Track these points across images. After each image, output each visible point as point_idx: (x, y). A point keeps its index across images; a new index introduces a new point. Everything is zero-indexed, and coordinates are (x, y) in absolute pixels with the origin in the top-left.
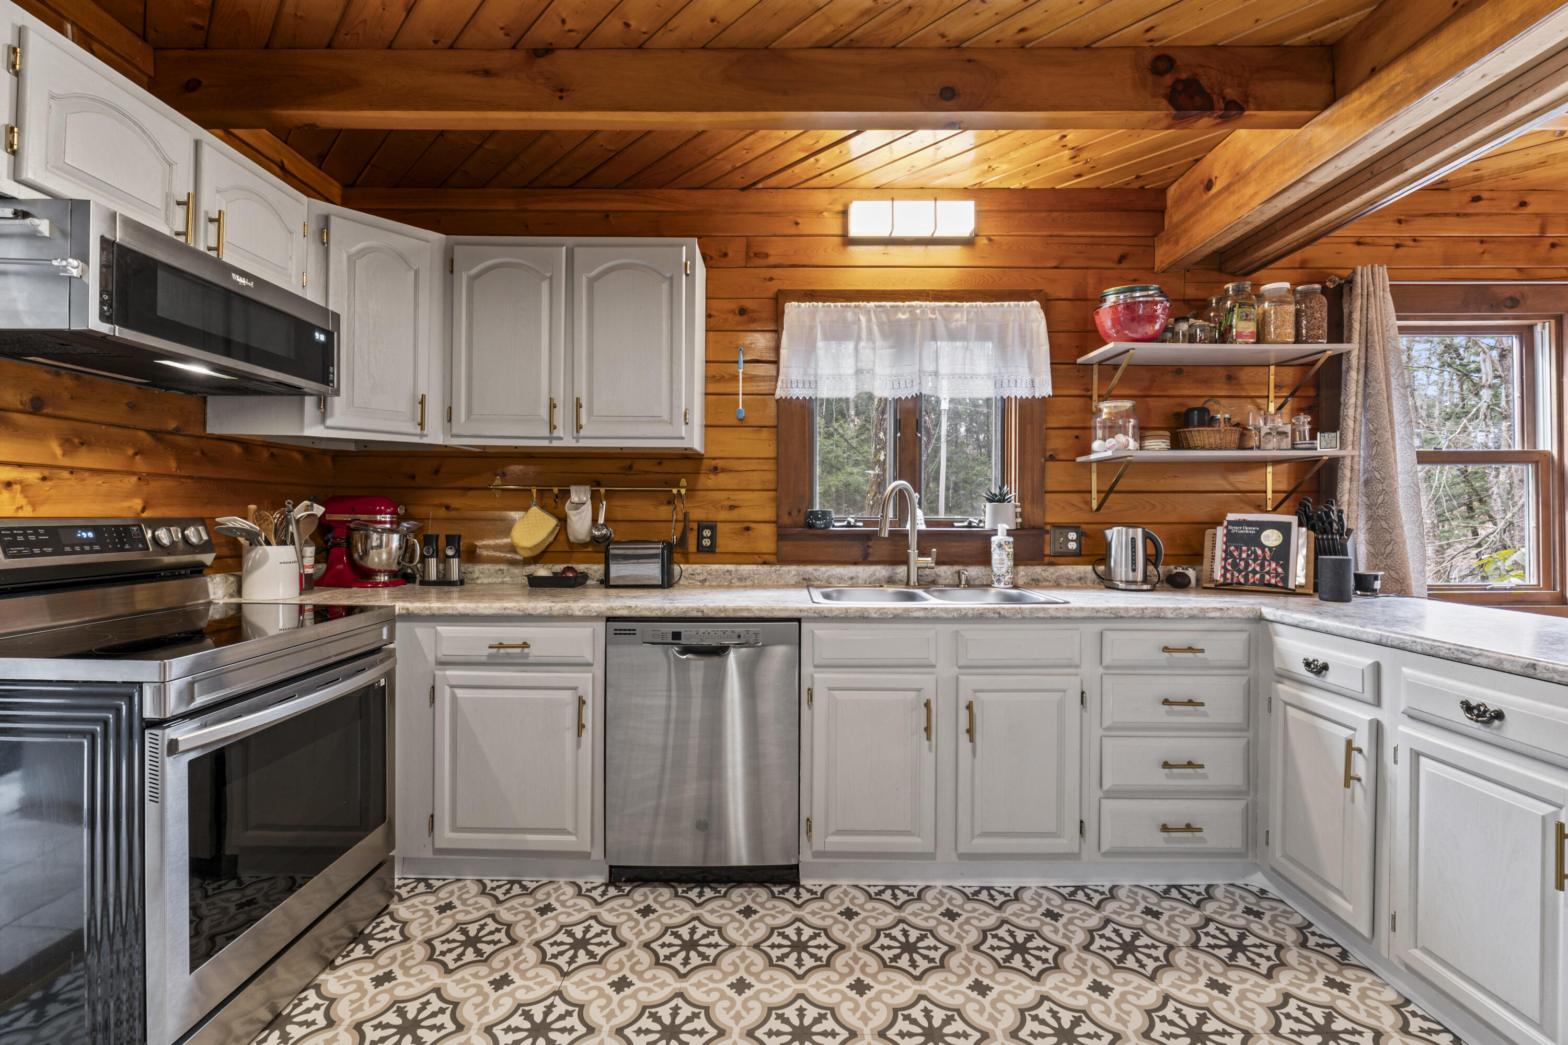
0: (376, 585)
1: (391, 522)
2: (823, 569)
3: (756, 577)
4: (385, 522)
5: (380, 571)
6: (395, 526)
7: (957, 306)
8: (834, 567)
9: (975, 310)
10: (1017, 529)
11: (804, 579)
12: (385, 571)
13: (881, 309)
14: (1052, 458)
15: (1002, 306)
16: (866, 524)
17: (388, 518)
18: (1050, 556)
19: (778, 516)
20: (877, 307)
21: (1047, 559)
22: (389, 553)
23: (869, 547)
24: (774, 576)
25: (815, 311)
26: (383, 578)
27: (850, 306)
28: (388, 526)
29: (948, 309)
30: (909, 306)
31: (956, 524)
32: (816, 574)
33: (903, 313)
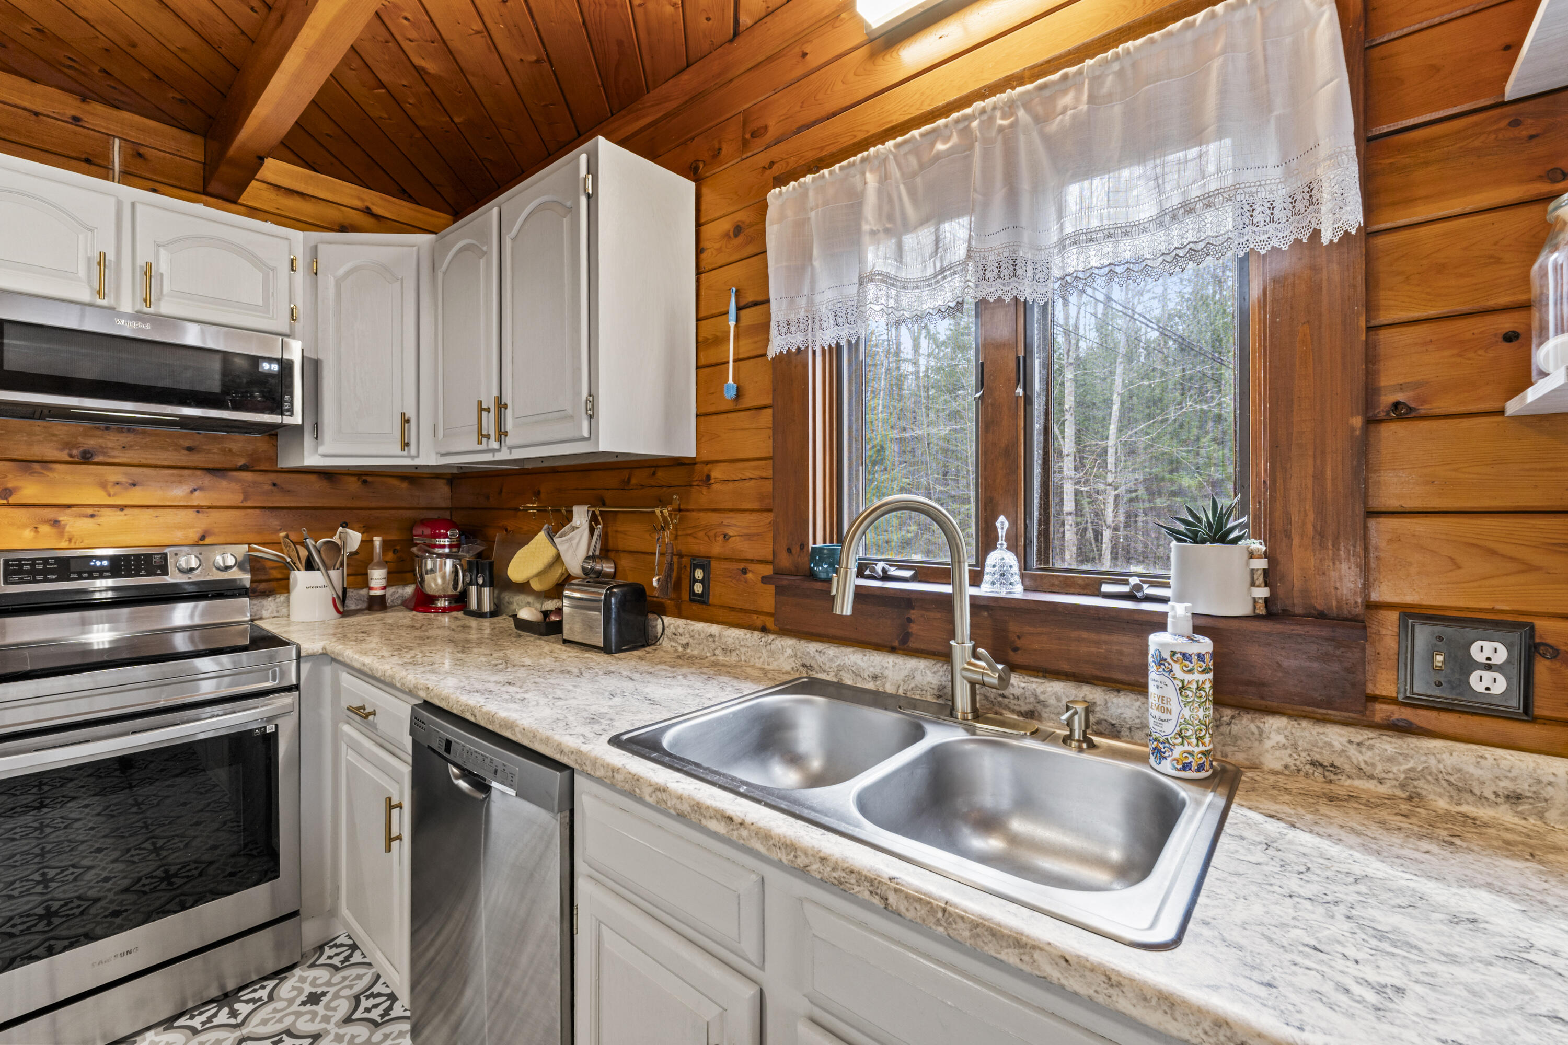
0: (437, 611)
1: (450, 546)
2: (832, 651)
3: (743, 650)
4: (443, 547)
5: (440, 597)
6: (454, 550)
7: (1065, 77)
8: (849, 650)
9: (1116, 67)
10: (1255, 617)
11: (804, 665)
12: (445, 596)
13: (906, 148)
14: (1400, 411)
15: (1191, 25)
16: (923, 573)
17: (446, 542)
18: (1393, 701)
19: (774, 554)
20: (897, 146)
21: (1381, 711)
22: (444, 577)
23: (909, 620)
24: (765, 654)
25: (804, 194)
26: (442, 603)
27: (854, 164)
28: (447, 550)
29: (1046, 93)
30: (957, 121)
31: (1106, 588)
32: (820, 659)
33: (947, 139)
